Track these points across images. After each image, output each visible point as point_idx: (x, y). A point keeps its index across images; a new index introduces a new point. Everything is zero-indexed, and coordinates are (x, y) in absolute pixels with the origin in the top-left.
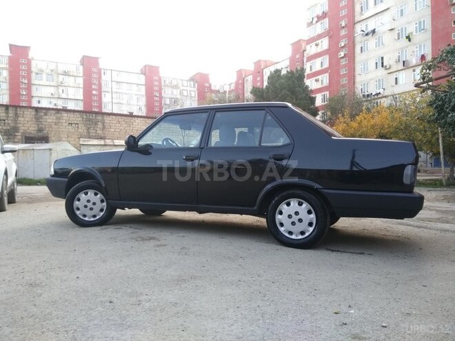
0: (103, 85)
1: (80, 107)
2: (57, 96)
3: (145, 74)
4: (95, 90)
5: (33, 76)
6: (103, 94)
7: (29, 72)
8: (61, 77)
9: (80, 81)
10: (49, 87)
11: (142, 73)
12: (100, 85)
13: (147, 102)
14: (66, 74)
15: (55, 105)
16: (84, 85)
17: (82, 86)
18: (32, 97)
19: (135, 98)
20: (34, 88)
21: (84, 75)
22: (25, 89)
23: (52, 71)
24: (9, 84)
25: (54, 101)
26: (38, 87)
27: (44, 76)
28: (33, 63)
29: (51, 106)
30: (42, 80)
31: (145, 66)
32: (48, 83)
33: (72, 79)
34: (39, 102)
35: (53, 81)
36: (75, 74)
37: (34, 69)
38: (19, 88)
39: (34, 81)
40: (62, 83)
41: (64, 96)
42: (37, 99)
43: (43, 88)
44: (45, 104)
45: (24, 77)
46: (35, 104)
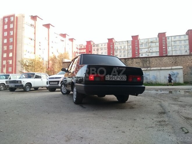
0: (167, 43)
1: (158, 55)
2: (148, 52)
3: (188, 35)
4: (164, 46)
5: (140, 45)
6: (168, 48)
7: (138, 44)
8: (150, 44)
9: (158, 44)
10: (145, 49)
11: (186, 35)
12: (166, 44)
13: (189, 48)
14: (152, 42)
15: (148, 55)
16: (159, 45)
17: (158, 46)
18: (140, 53)
19: (183, 46)
20: (140, 50)
21: (159, 41)
22: (137, 51)
23: (146, 42)
24: (132, 50)
25: (147, 54)
26: (141, 49)
27: (144, 45)
28: (140, 41)
29: (147, 56)
30: (143, 46)
31: (188, 31)
32: (145, 47)
33: (154, 44)
34: (142, 55)
35: (147, 46)
36: (155, 42)
37: (140, 43)
38: (135, 51)
39: (140, 48)
40: (150, 46)
41: (151, 51)
42: (141, 54)
43: (143, 49)
44: (144, 56)
45: (136, 47)
46: (141, 56)
